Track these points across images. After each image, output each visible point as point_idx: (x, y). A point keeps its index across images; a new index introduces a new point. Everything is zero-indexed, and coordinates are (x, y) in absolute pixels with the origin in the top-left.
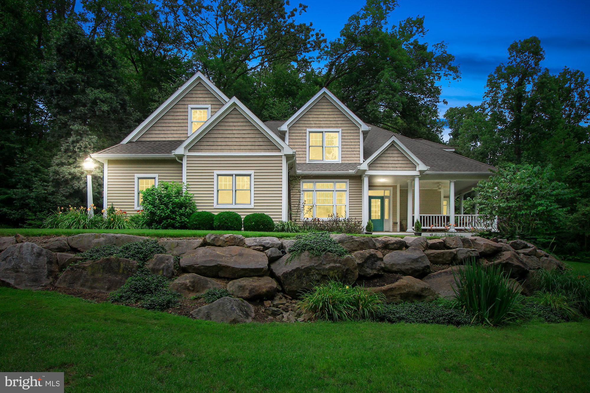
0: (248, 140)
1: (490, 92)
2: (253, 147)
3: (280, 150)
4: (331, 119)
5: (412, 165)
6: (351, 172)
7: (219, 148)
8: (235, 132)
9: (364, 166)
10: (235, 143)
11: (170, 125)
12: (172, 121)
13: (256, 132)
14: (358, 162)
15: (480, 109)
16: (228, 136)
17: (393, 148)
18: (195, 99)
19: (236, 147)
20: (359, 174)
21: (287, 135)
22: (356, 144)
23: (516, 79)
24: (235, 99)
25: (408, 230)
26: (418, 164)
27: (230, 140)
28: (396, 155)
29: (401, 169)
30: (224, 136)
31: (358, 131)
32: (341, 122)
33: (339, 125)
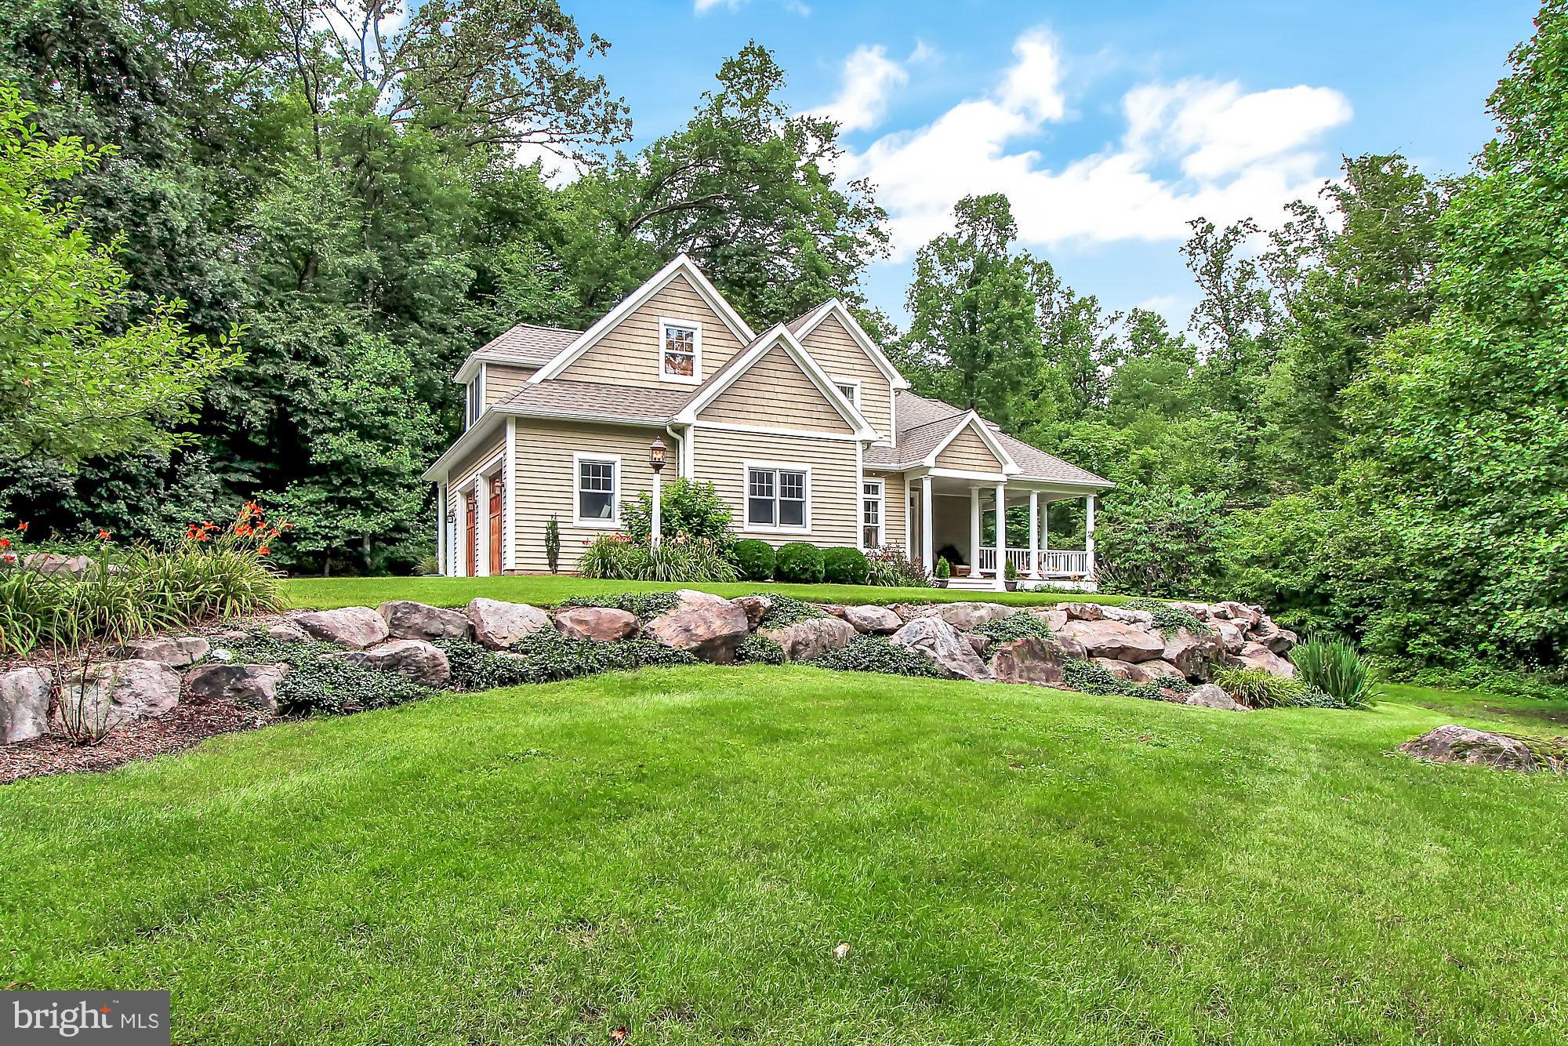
0: (800, 406)
2: (809, 421)
3: (852, 431)
4: (843, 360)
5: (995, 464)
9: (928, 459)
10: (779, 411)
11: (624, 353)
12: (626, 345)
16: (766, 395)
17: (968, 431)
18: (670, 307)
22: (883, 410)
26: (1006, 463)
27: (771, 403)
28: (975, 445)
29: (981, 469)
31: (886, 388)
32: (860, 367)
33: (857, 373)
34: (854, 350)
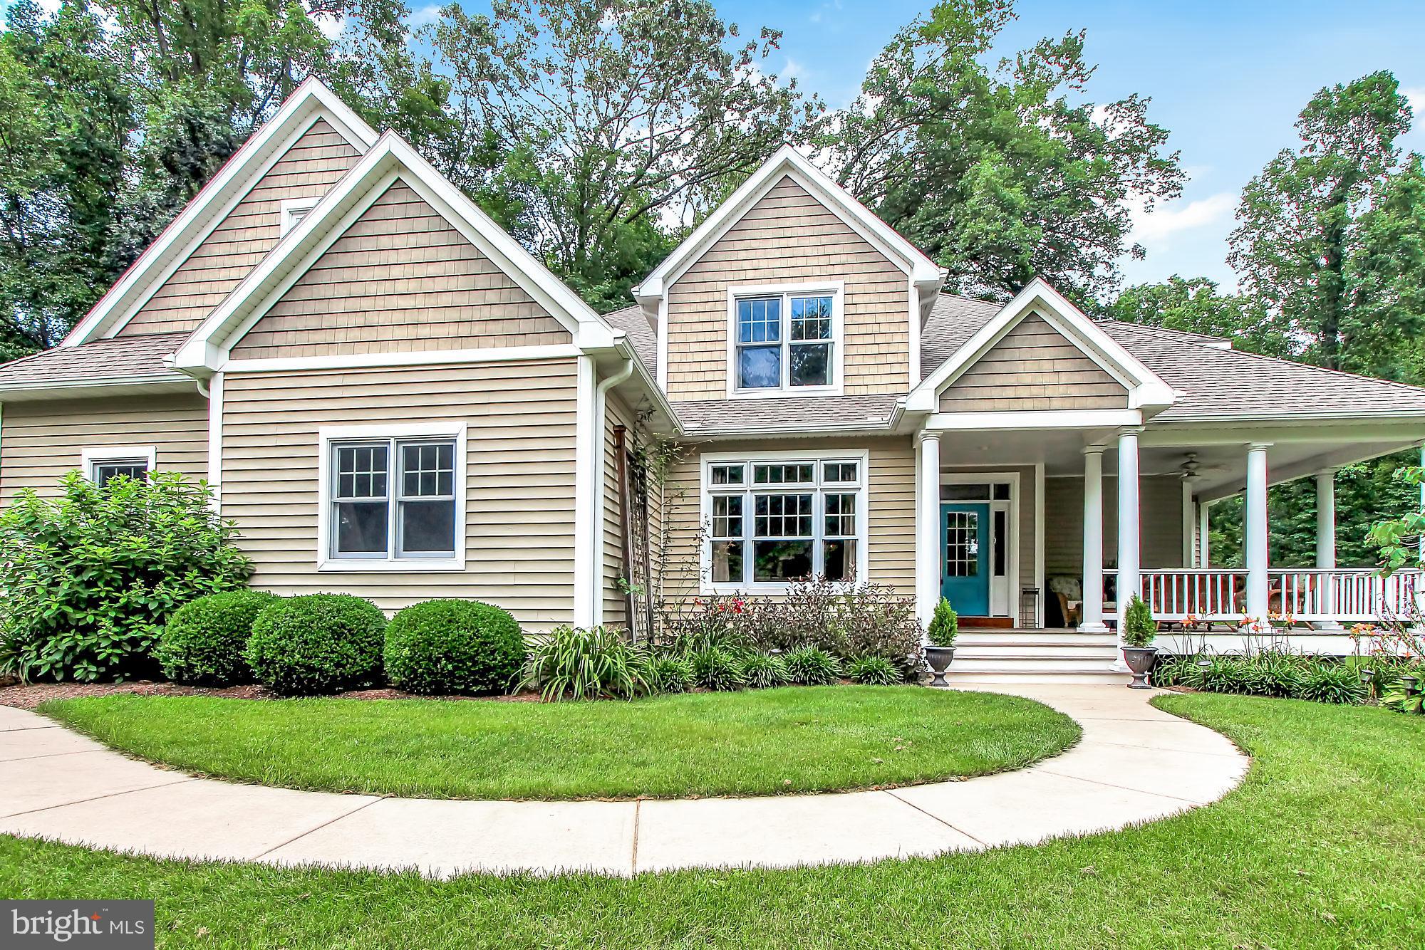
0: (445, 299)
1: (1255, 225)
2: (464, 330)
3: (566, 336)
4: (809, 251)
5: (1112, 389)
6: (877, 421)
7: (341, 336)
8: (396, 272)
9: (923, 398)
10: (397, 317)
11: (223, 275)
12: (228, 261)
13: (475, 267)
14: (902, 389)
15: (1201, 286)
16: (373, 289)
17: (1033, 328)
18: (301, 179)
19: (400, 333)
20: (904, 430)
21: (663, 310)
22: (893, 328)
23: (1326, 189)
24: (394, 144)
25: (1086, 626)
26: (1136, 383)
27: (380, 303)
28: (1048, 353)
29: (1068, 403)
30: (357, 289)
31: (901, 287)
32: (843, 259)
33: (838, 270)
34: (836, 229)
